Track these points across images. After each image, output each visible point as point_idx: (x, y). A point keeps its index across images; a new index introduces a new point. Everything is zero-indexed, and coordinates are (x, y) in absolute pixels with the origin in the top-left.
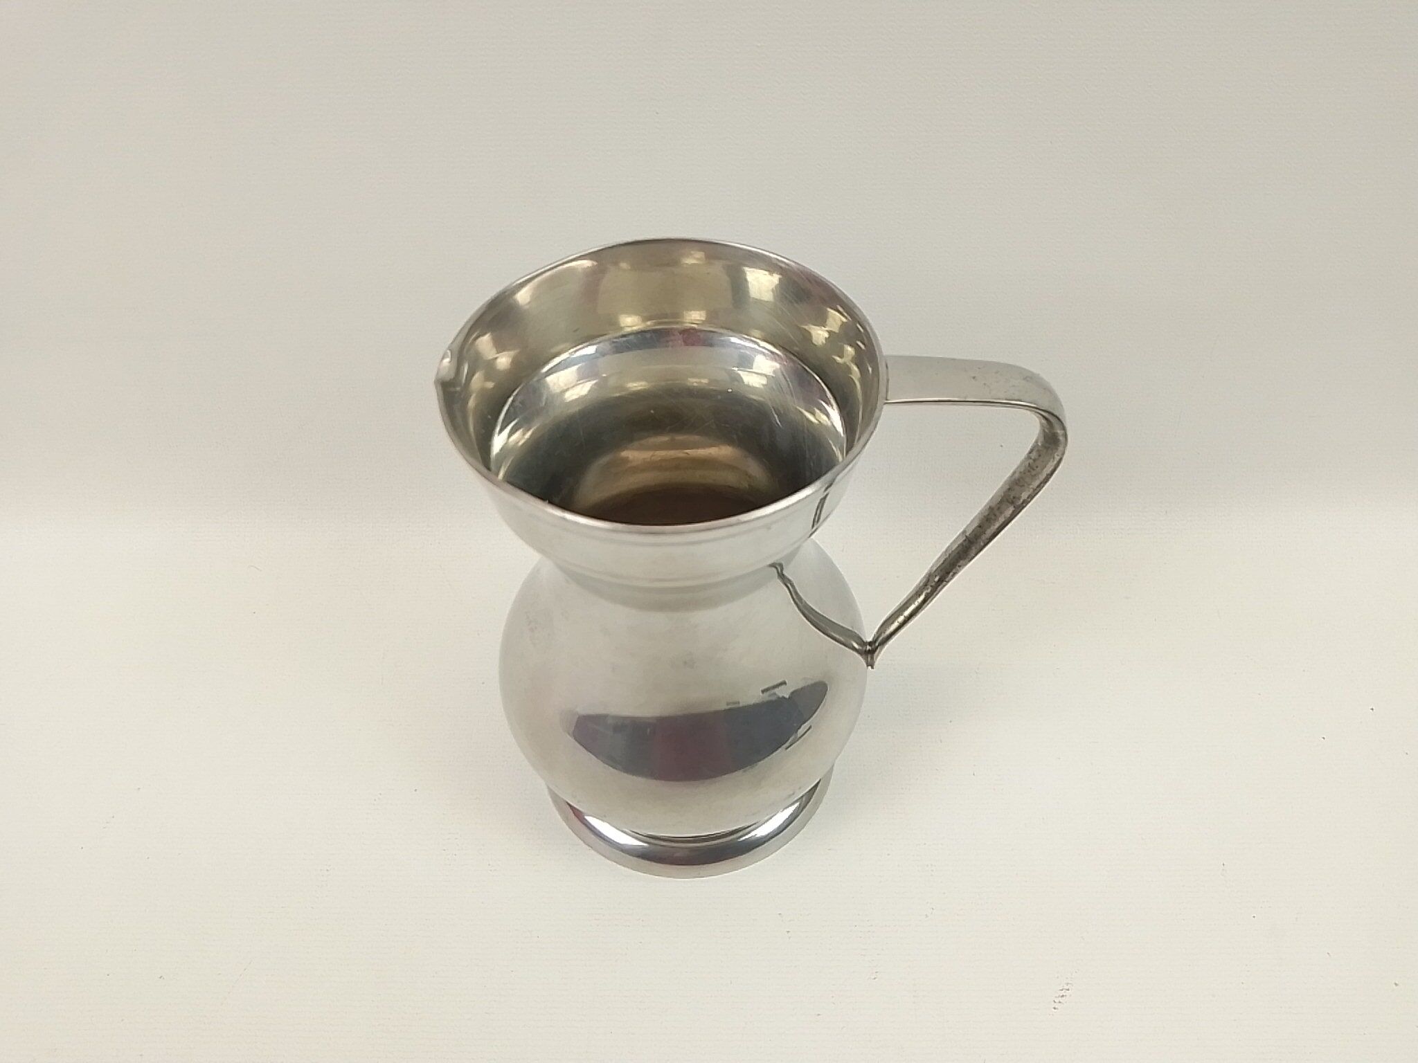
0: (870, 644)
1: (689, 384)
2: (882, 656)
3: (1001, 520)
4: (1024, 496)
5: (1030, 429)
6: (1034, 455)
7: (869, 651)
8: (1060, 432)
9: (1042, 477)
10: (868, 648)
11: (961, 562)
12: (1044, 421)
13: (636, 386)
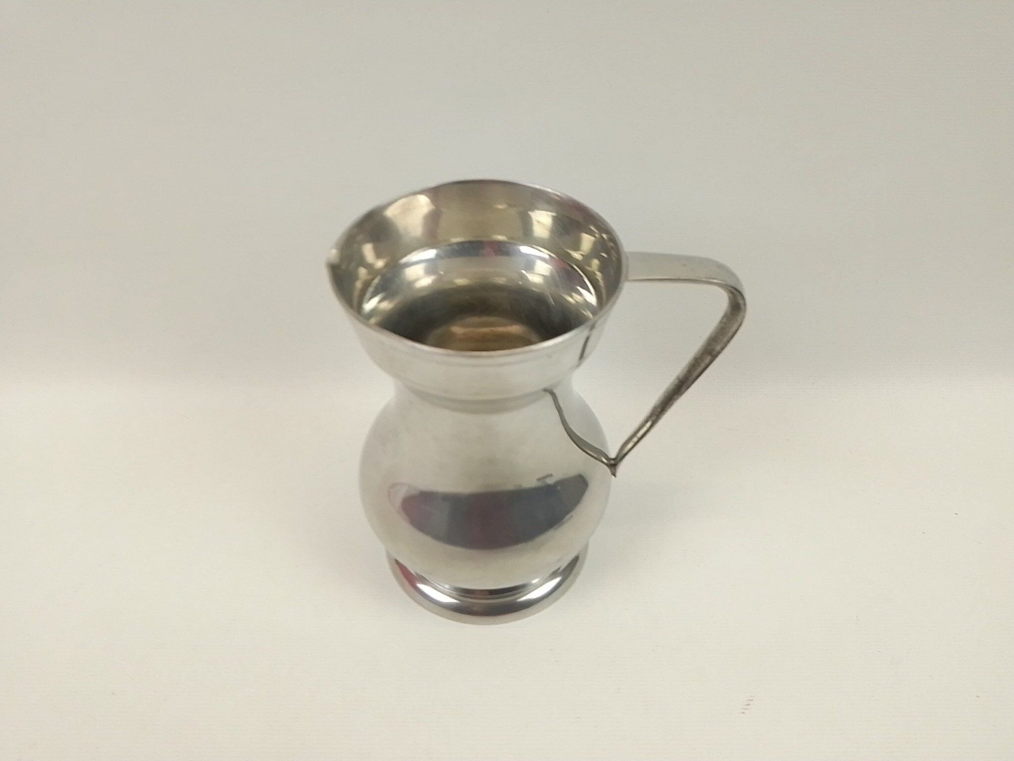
0: (613, 459)
1: (495, 281)
2: (622, 468)
3: (703, 365)
4: (718, 348)
5: (721, 301)
6: (725, 320)
7: (613, 465)
8: (741, 302)
9: (730, 334)
10: (612, 462)
11: (676, 396)
12: (731, 295)
13: (461, 282)
